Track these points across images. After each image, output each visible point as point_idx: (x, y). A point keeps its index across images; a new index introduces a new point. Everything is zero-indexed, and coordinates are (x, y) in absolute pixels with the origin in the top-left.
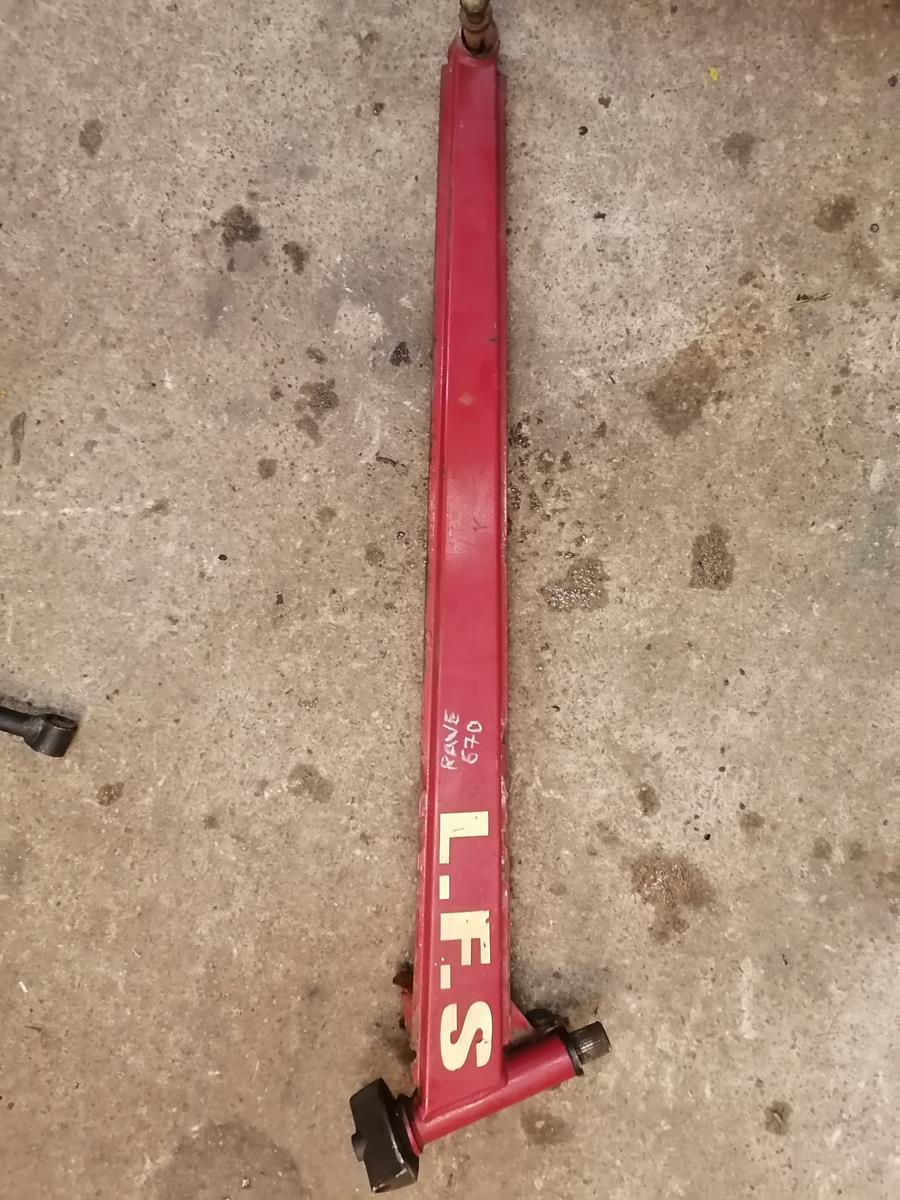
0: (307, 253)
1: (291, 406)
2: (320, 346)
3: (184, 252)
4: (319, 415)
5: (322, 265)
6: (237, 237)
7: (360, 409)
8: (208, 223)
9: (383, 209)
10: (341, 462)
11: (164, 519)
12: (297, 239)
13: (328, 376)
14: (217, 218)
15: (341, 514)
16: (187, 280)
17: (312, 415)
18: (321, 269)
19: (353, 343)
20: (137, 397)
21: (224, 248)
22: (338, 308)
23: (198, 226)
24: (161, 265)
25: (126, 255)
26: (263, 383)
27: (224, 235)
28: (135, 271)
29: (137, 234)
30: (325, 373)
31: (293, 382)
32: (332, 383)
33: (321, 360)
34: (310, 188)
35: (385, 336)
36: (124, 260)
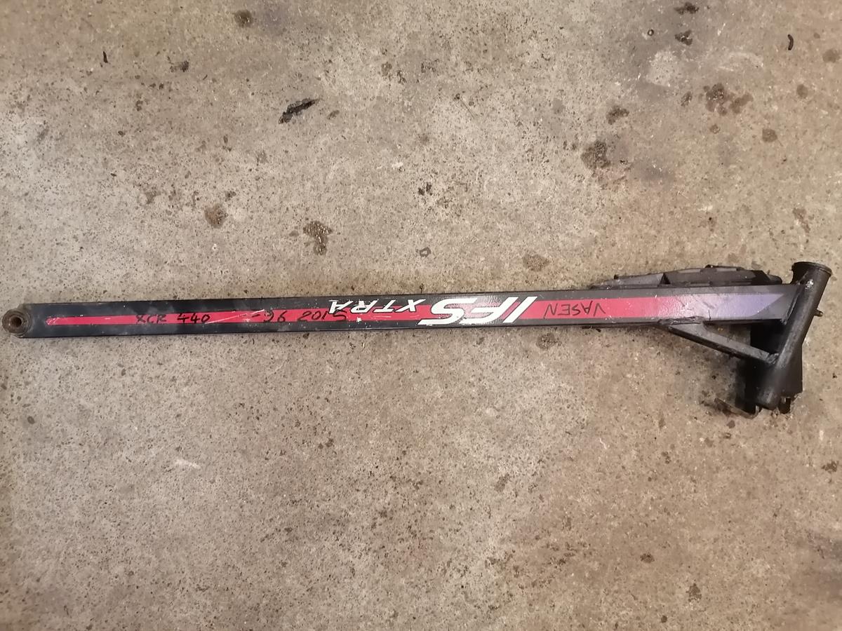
0: (614, 107)
1: (723, 118)
2: (679, 97)
3: (614, 196)
4: (729, 97)
5: (622, 96)
6: (603, 158)
7: (724, 68)
8: (594, 179)
9: (583, 52)
10: (763, 82)
11: (809, 213)
12: (604, 114)
13: (701, 91)
14: (590, 172)
15: (802, 81)
16: (634, 194)
17: (729, 103)
18: (626, 97)
19: (677, 72)
20: (719, 231)
21: (611, 168)
22: (652, 84)
23: (597, 186)
24: (623, 213)
25: (617, 239)
26: (707, 139)
27: (602, 167)
28: (628, 232)
29: (602, 230)
30: (698, 93)
31: (705, 116)
32: (706, 88)
33: (688, 97)
34: (569, 105)
35: (671, 50)
36: (621, 240)
